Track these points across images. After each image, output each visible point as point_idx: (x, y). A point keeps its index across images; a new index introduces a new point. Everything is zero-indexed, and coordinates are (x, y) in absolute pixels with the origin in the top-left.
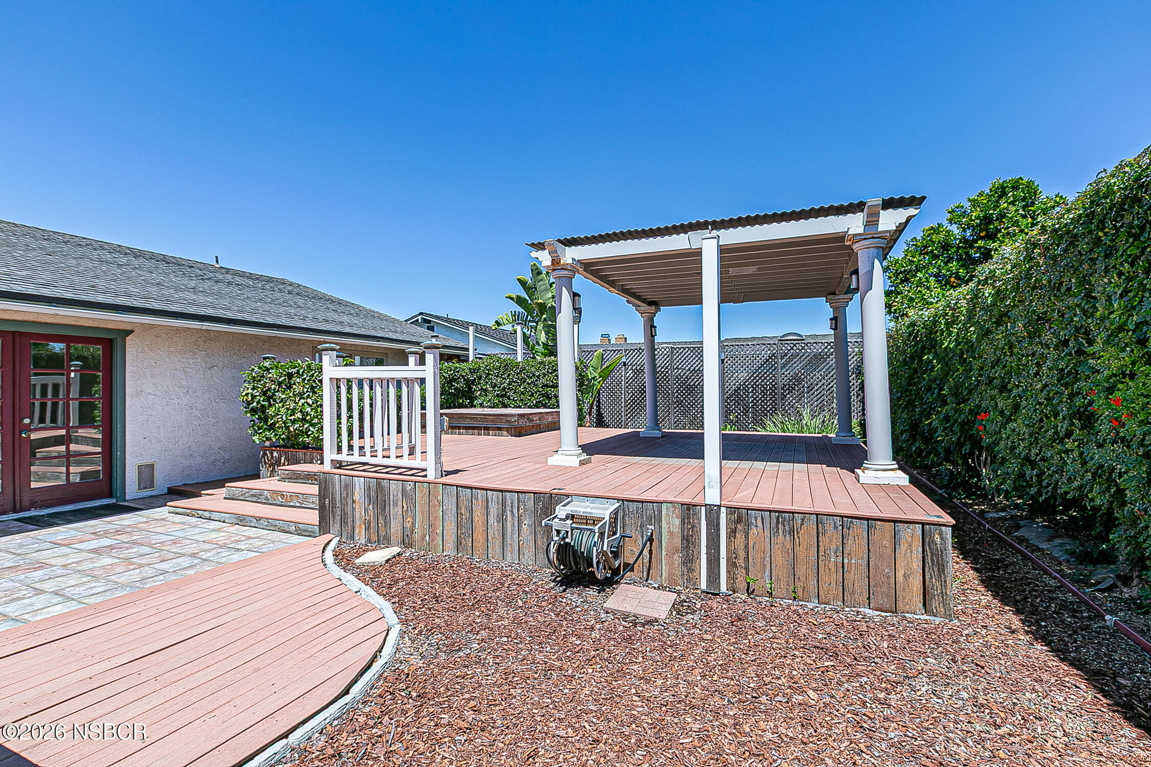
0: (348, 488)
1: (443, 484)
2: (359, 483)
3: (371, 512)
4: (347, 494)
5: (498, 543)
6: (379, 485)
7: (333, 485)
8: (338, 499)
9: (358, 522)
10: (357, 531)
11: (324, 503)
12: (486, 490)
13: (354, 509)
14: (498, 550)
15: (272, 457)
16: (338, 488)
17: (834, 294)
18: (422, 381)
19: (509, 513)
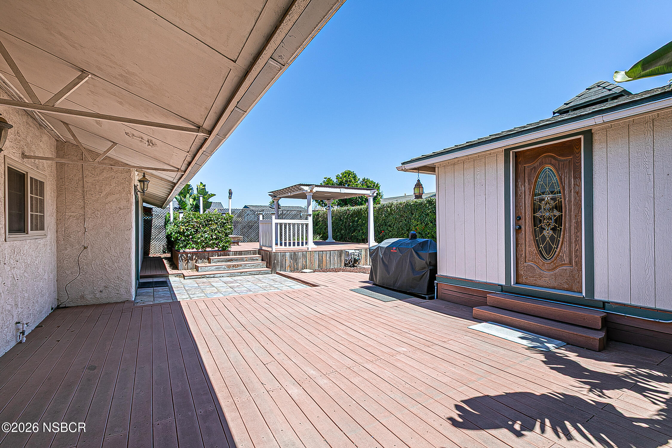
0: (284, 256)
1: (315, 251)
2: (288, 254)
3: (292, 262)
4: (283, 258)
5: (329, 264)
6: (295, 253)
7: (278, 256)
8: (280, 260)
9: (287, 265)
10: (287, 268)
11: (275, 262)
12: (326, 251)
13: (286, 262)
14: (329, 265)
15: (187, 256)
16: (280, 257)
17: (329, 200)
18: (307, 225)
19: (332, 256)
